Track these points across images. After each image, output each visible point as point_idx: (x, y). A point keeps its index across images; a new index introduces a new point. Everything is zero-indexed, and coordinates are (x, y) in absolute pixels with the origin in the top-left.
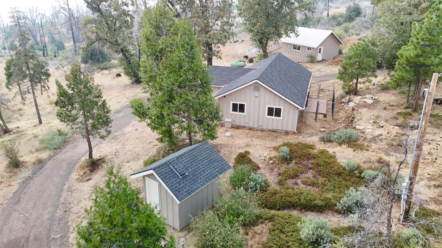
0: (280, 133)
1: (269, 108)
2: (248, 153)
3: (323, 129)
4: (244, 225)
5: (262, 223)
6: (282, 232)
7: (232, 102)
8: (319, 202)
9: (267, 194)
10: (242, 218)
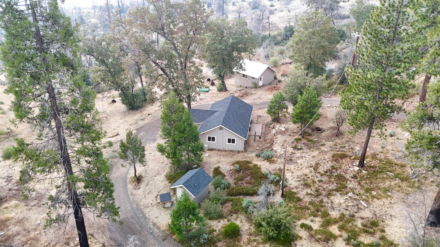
0: (235, 152)
1: (228, 139)
2: (219, 167)
3: (258, 148)
4: (221, 204)
5: (228, 202)
6: (236, 205)
7: (207, 136)
8: (251, 192)
9: (230, 189)
10: (220, 201)
